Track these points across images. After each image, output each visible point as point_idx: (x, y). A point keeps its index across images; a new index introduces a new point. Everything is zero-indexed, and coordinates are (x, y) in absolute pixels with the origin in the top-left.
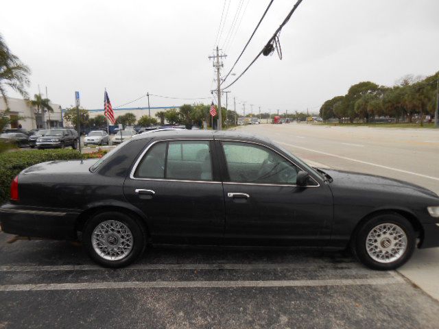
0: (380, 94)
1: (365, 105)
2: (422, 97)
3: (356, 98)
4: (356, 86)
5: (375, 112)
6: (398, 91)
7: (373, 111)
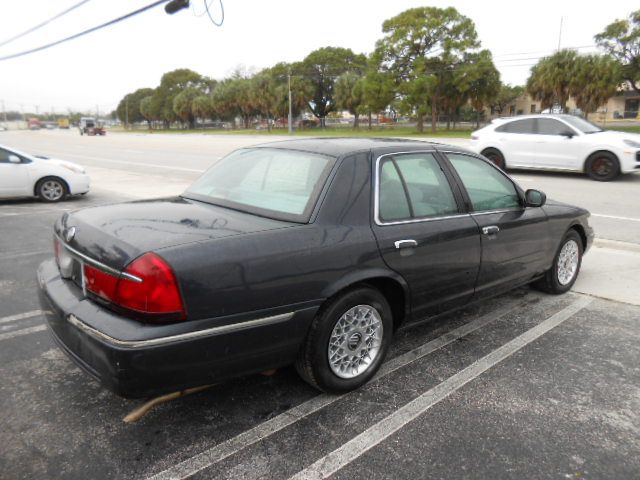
0: (205, 88)
1: (188, 103)
2: (267, 94)
3: (173, 92)
4: (171, 74)
5: (203, 113)
6: (232, 85)
7: (199, 112)
